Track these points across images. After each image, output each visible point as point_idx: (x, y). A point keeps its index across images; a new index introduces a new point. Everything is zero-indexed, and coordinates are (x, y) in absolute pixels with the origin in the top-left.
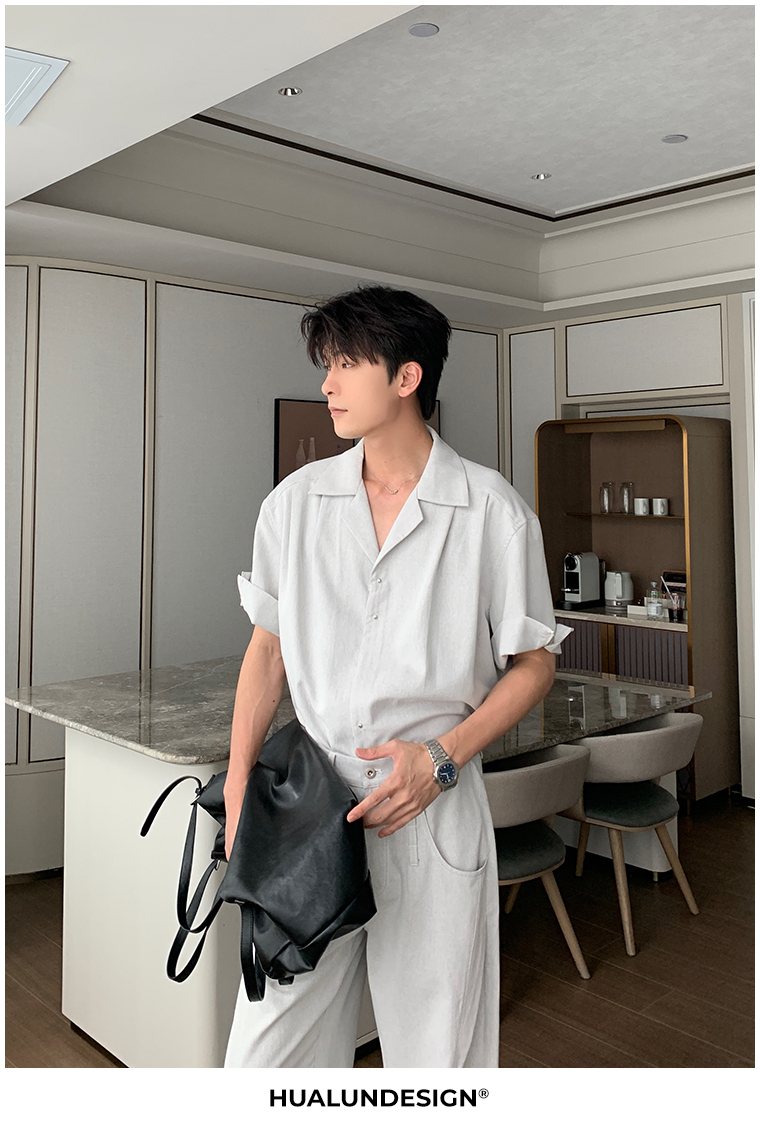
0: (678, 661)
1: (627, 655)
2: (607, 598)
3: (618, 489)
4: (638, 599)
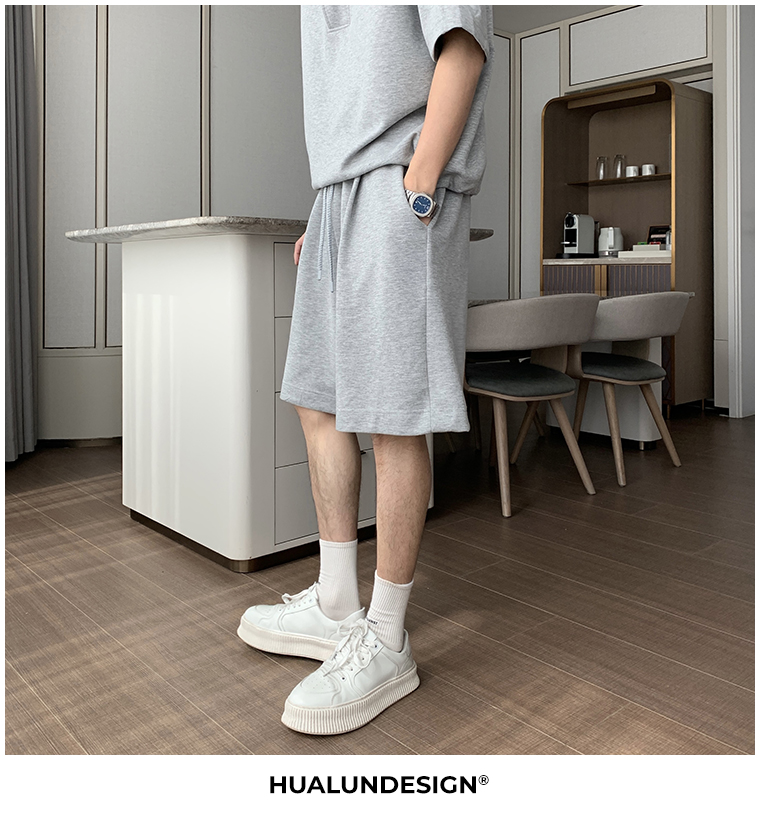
0: (662, 288)
1: (618, 290)
2: (600, 249)
3: (612, 162)
4: (627, 247)
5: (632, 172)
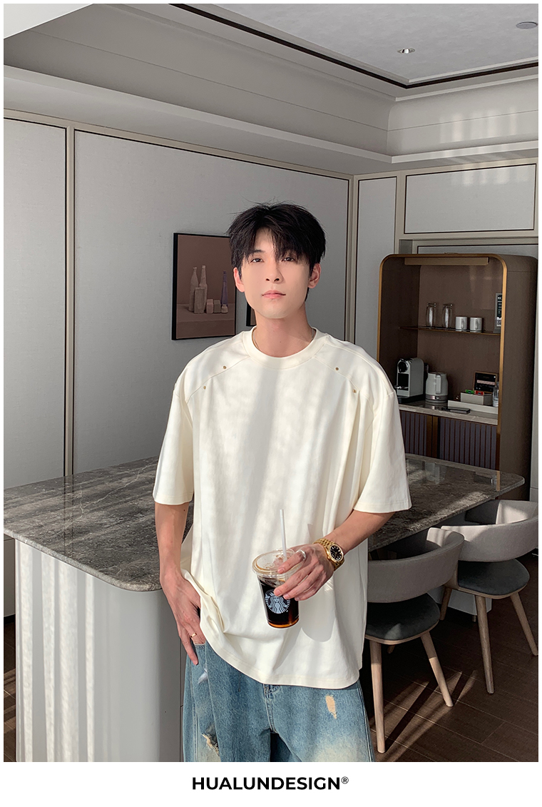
0: (488, 448)
1: (447, 442)
2: (427, 393)
3: (441, 307)
5: (460, 323)
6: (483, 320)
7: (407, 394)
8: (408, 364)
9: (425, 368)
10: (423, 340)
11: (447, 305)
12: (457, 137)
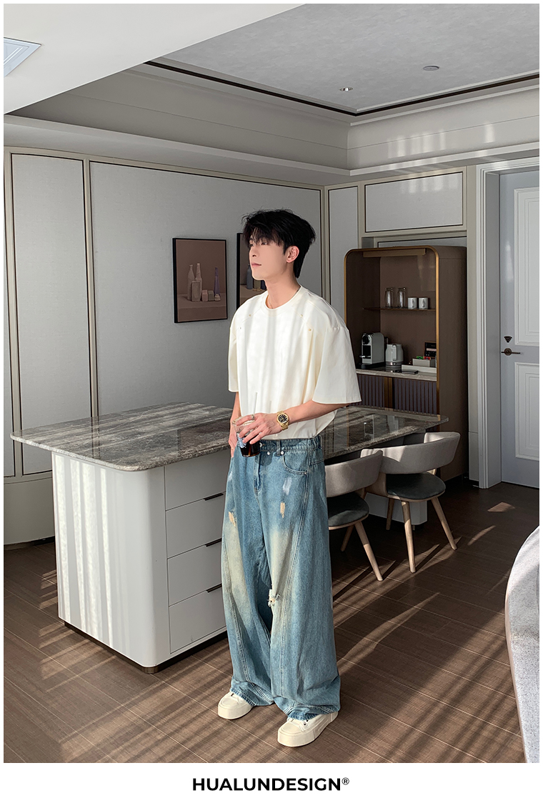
0: (431, 399)
1: (400, 396)
2: (387, 361)
3: (396, 292)
4: (407, 360)
5: (411, 303)
6: (429, 300)
7: (369, 362)
8: (370, 337)
9: (385, 341)
10: (384, 317)
11: (400, 289)
12: (401, 153)
